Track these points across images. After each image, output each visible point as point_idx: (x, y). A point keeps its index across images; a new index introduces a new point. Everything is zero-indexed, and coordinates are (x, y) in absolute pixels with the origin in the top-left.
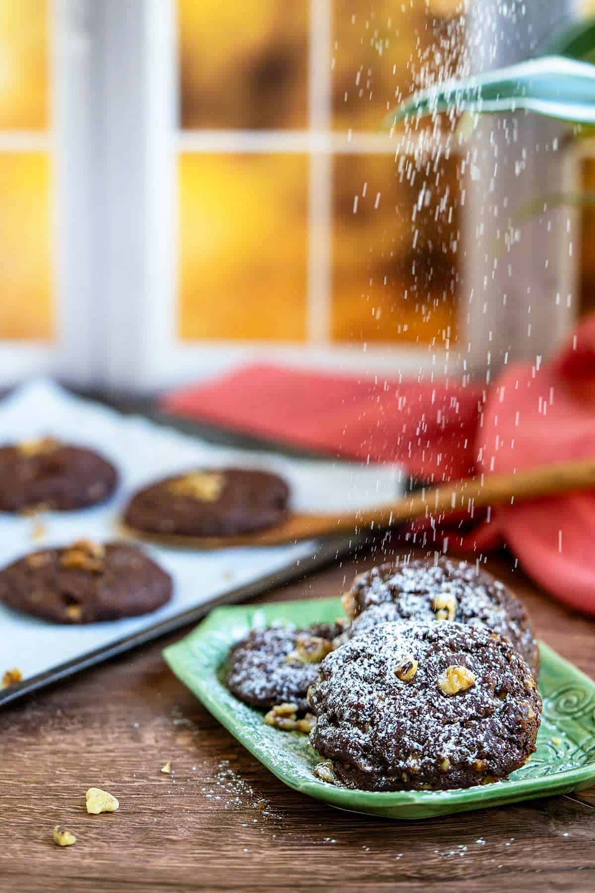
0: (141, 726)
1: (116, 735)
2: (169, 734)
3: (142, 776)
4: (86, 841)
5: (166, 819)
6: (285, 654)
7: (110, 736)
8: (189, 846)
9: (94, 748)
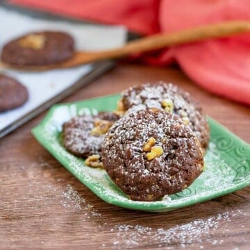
0: (26, 168)
1: (15, 174)
2: (40, 172)
3: (31, 196)
4: (11, 234)
5: (46, 220)
6: (90, 129)
7: (12, 175)
8: (60, 234)
9: (6, 182)
